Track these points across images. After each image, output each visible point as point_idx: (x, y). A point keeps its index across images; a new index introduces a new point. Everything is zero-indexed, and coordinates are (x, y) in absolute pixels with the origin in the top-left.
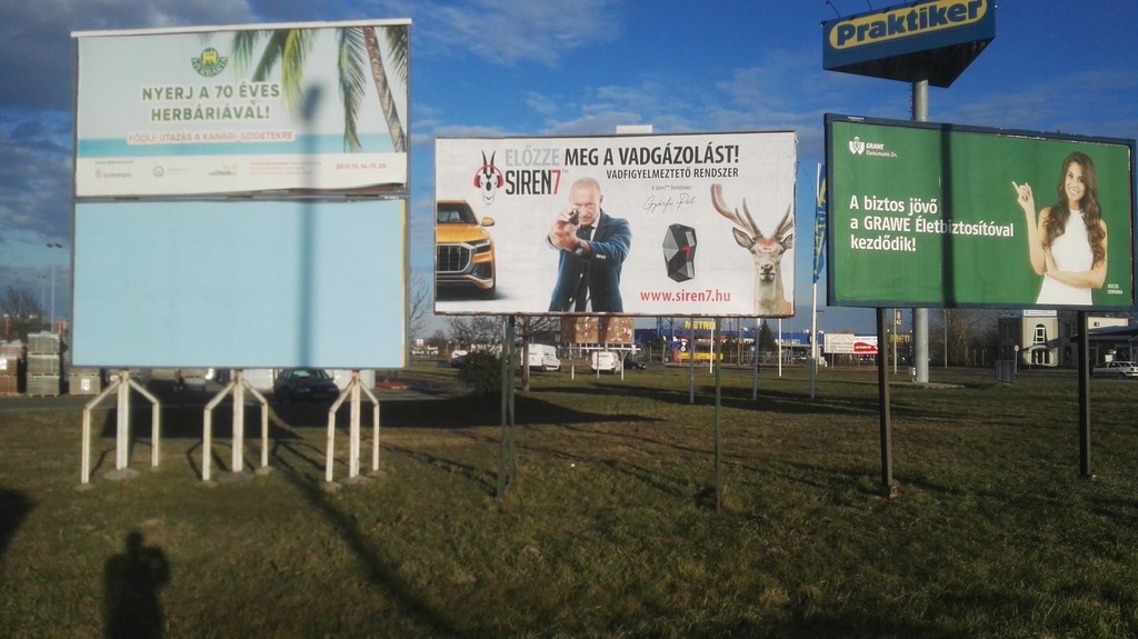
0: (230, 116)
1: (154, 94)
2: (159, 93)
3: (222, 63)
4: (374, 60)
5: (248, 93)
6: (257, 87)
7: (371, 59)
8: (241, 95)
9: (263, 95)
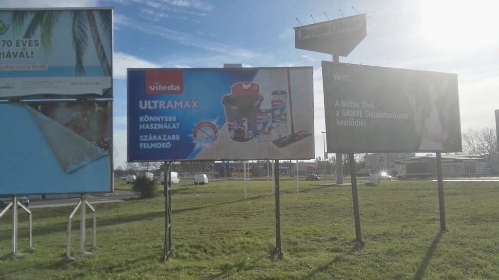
0: (10, 57)
3: (6, 28)
4: (93, 28)
5: (21, 44)
6: (26, 41)
7: (91, 27)
8: (17, 46)
9: (30, 45)
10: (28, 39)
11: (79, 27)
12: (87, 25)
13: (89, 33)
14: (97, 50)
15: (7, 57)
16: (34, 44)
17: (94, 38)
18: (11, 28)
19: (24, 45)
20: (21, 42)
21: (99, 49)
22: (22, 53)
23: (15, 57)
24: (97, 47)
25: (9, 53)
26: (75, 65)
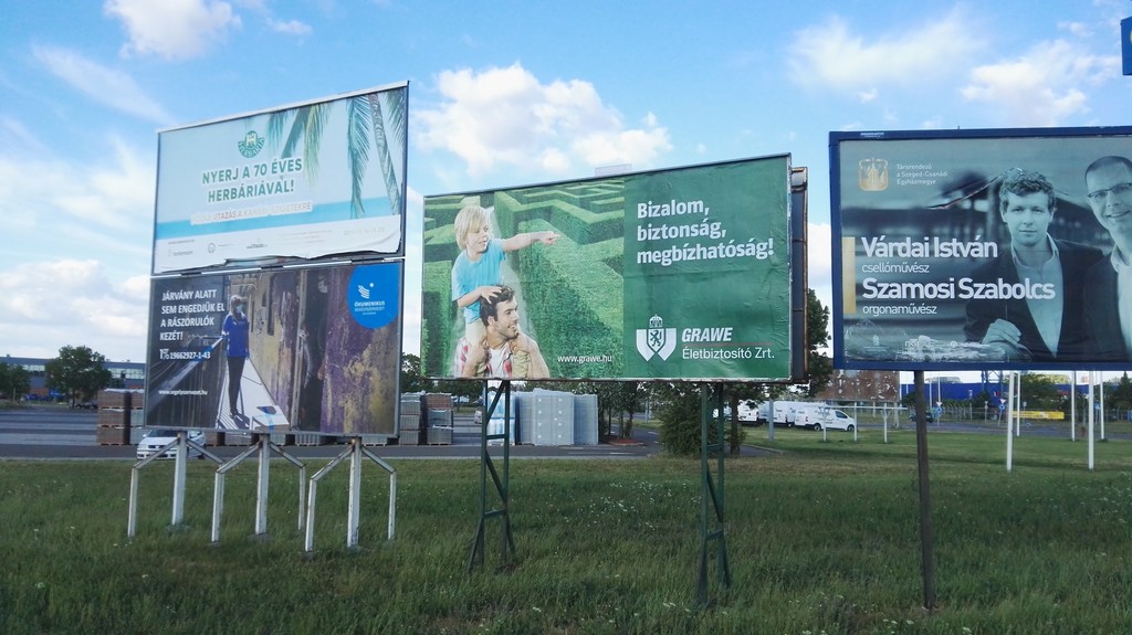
0: (264, 193)
1: (211, 178)
2: (214, 176)
3: (260, 142)
4: (378, 126)
6: (285, 162)
7: (375, 124)
8: (274, 172)
9: (290, 170)
10: (287, 159)
11: (358, 126)
12: (369, 122)
13: (371, 134)
14: (382, 166)
15: (260, 192)
16: (295, 166)
17: (379, 145)
18: (266, 143)
19: (282, 171)
20: (278, 165)
21: (386, 165)
22: (279, 183)
23: (270, 192)
24: (382, 161)
25: (262, 186)
26: (350, 199)
